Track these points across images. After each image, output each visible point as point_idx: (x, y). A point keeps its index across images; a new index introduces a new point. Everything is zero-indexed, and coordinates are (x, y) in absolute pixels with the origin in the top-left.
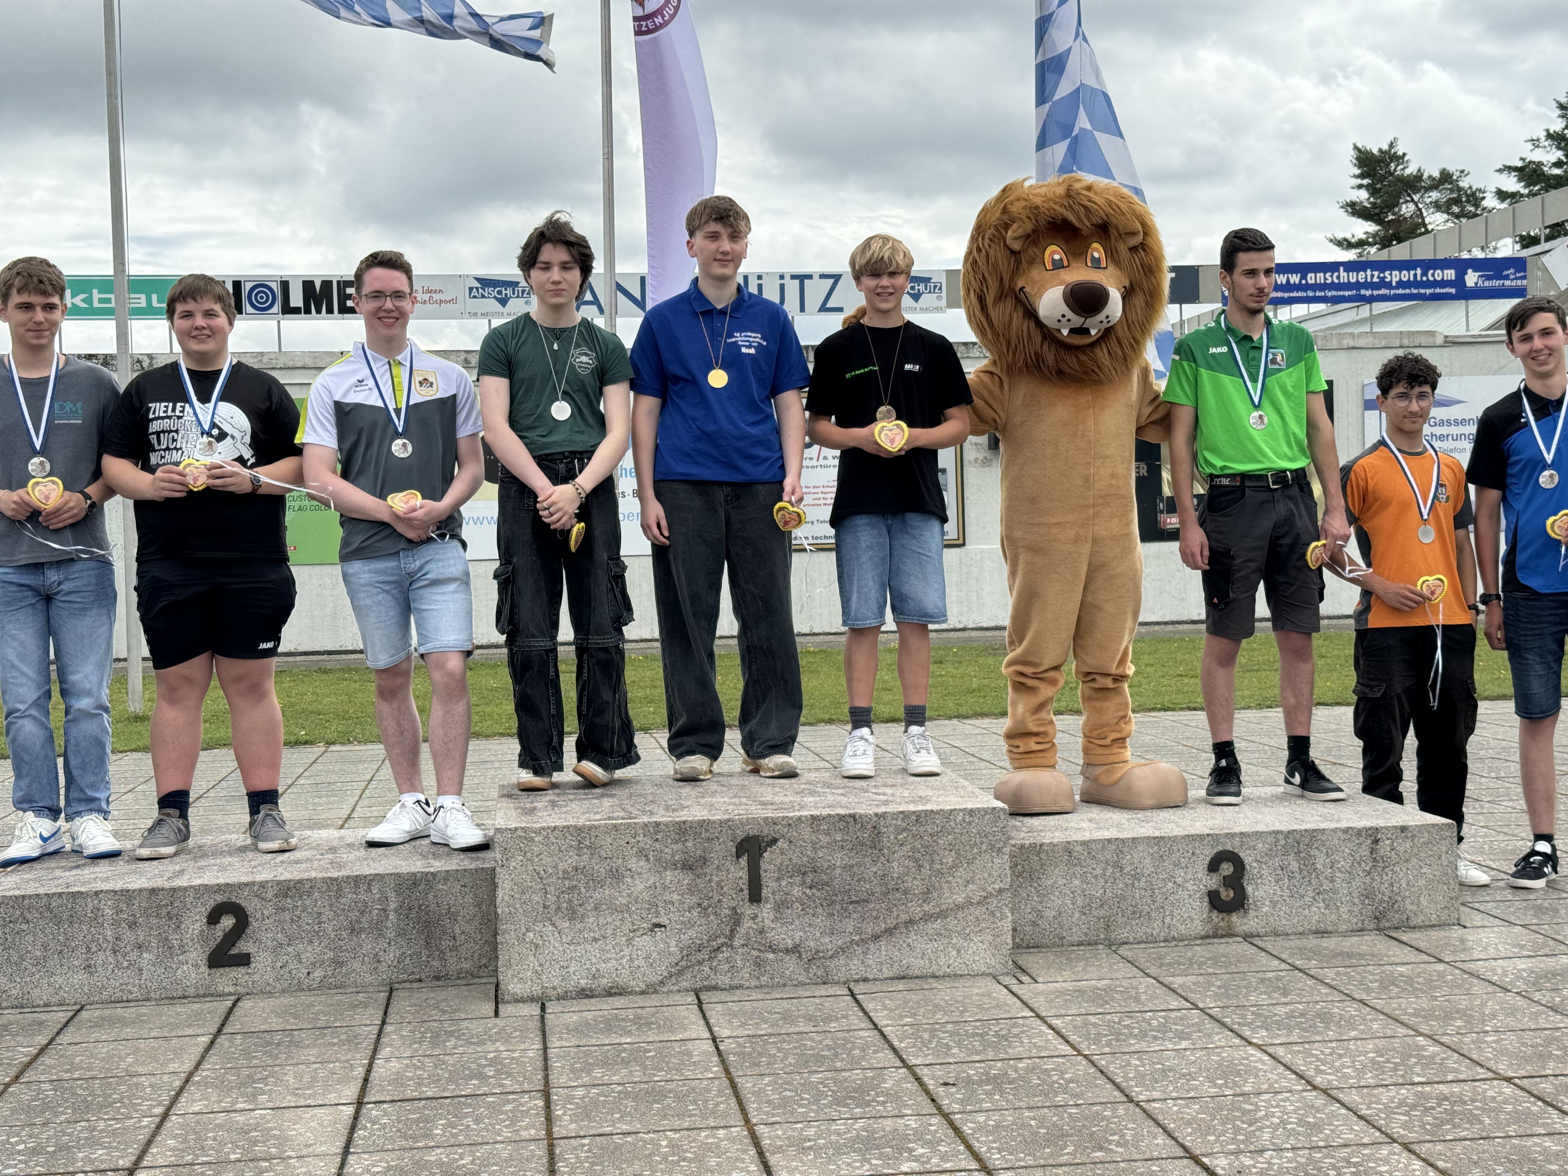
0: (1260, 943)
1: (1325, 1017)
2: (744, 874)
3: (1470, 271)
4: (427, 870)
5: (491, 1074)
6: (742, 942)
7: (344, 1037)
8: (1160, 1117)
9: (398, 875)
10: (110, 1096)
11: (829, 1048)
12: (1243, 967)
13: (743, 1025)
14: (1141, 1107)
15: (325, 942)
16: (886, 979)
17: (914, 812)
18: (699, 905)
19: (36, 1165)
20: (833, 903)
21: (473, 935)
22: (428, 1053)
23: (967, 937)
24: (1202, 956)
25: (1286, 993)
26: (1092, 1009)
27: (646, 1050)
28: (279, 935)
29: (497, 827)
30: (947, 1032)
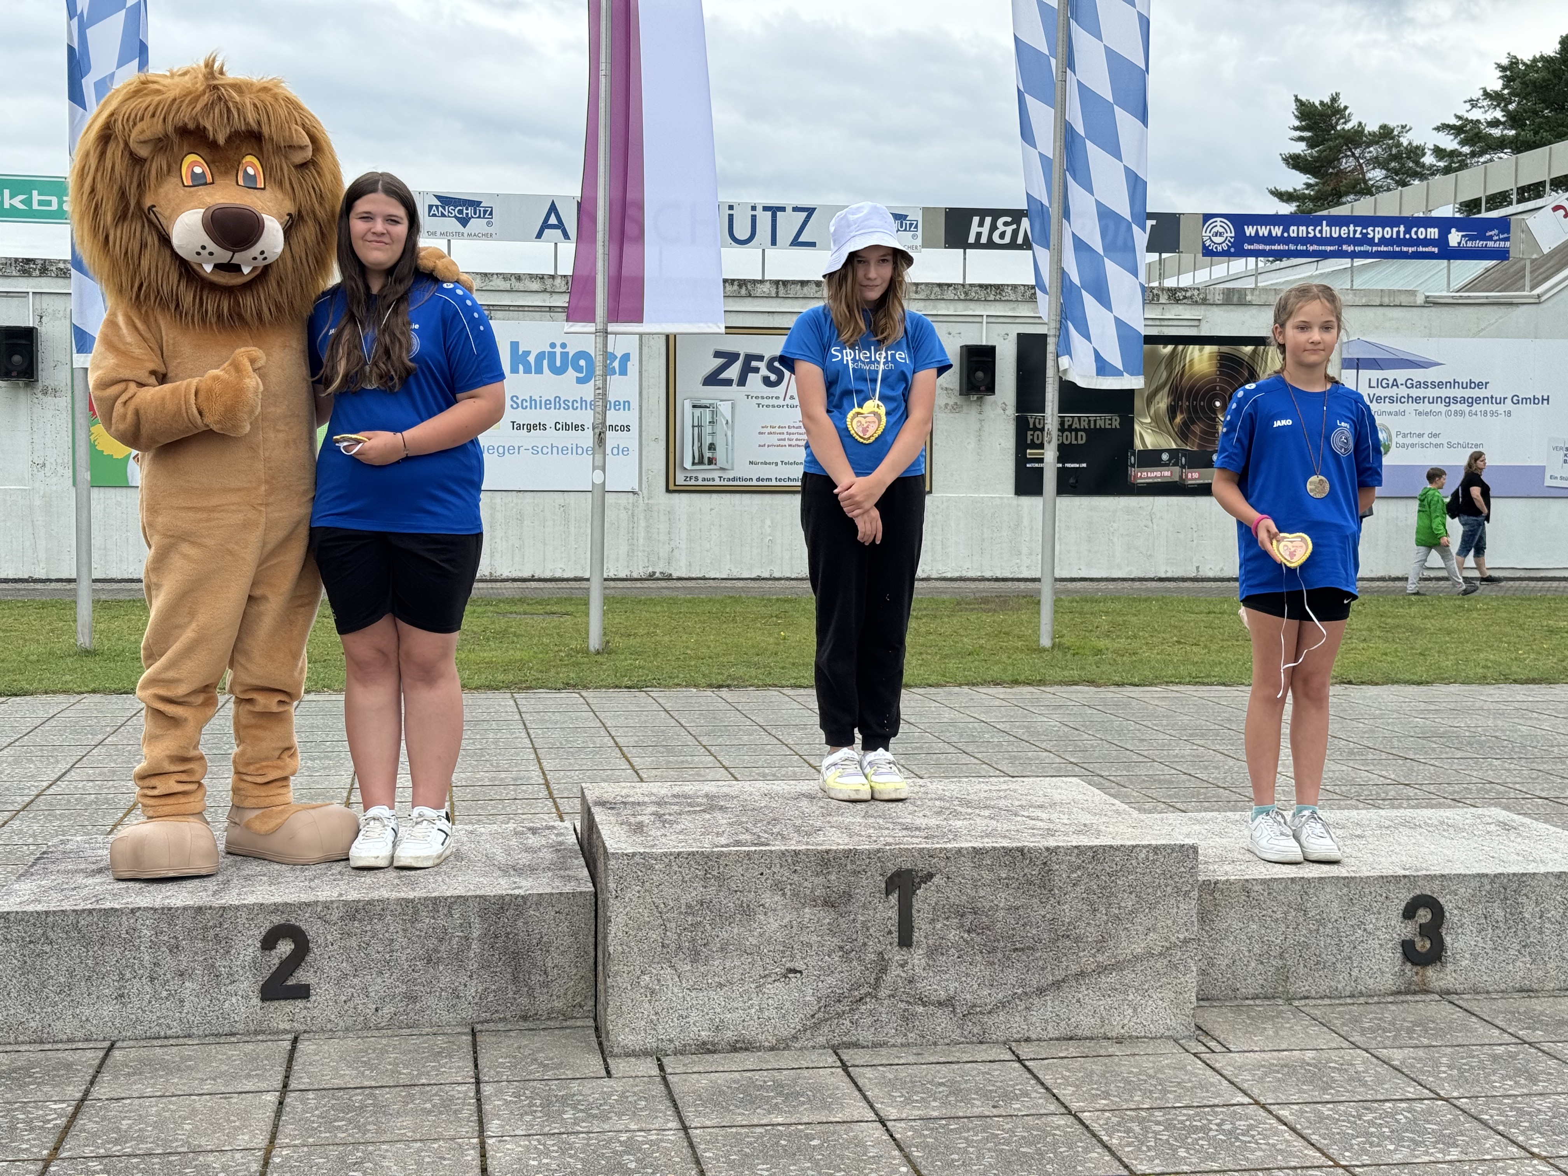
0: (1460, 1003)
2: (894, 914)
3: (1453, 230)
4: (517, 892)
6: (888, 992)
9: (483, 898)
11: (1027, 1142)
13: (908, 1101)
16: (1051, 1039)
17: (1091, 848)
18: (841, 948)
20: (994, 950)
21: (567, 969)
23: (1145, 993)
24: (1404, 1020)
25: (1533, 1079)
26: (1316, 1095)
27: (807, 1135)
28: (344, 964)
29: (611, 850)
30: (1158, 1123)
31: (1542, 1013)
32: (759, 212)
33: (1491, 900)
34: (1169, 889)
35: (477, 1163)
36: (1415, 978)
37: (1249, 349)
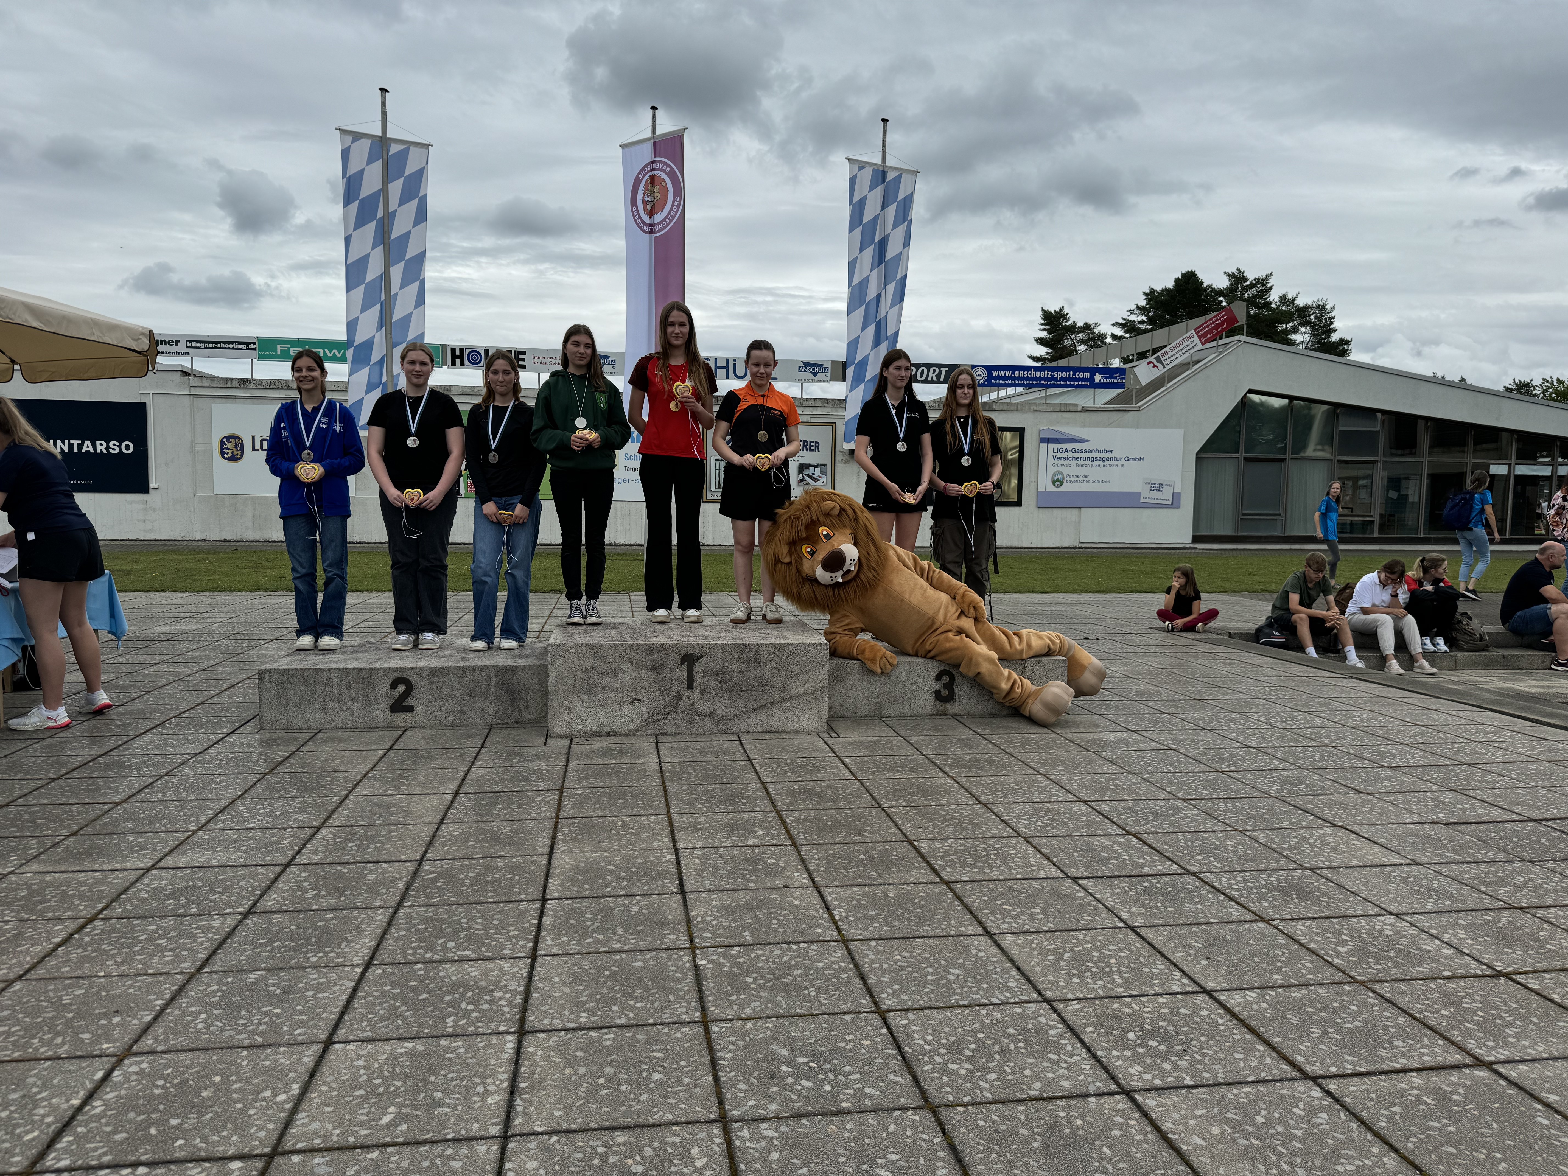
0: (960, 719)
1: (990, 762)
2: (684, 674)
3: (1097, 374)
4: (514, 664)
5: (534, 779)
6: (682, 710)
7: (458, 754)
8: (895, 817)
9: (497, 667)
10: (320, 783)
11: (721, 770)
12: (950, 733)
13: (678, 755)
14: (885, 811)
15: (455, 701)
16: (758, 732)
18: (659, 689)
20: (732, 691)
22: (502, 765)
23: (803, 711)
25: (971, 748)
26: (866, 753)
27: (621, 768)
28: (429, 696)
29: (550, 643)
30: (787, 764)
31: (994, 723)
34: (815, 664)
35: (462, 777)
36: (941, 708)
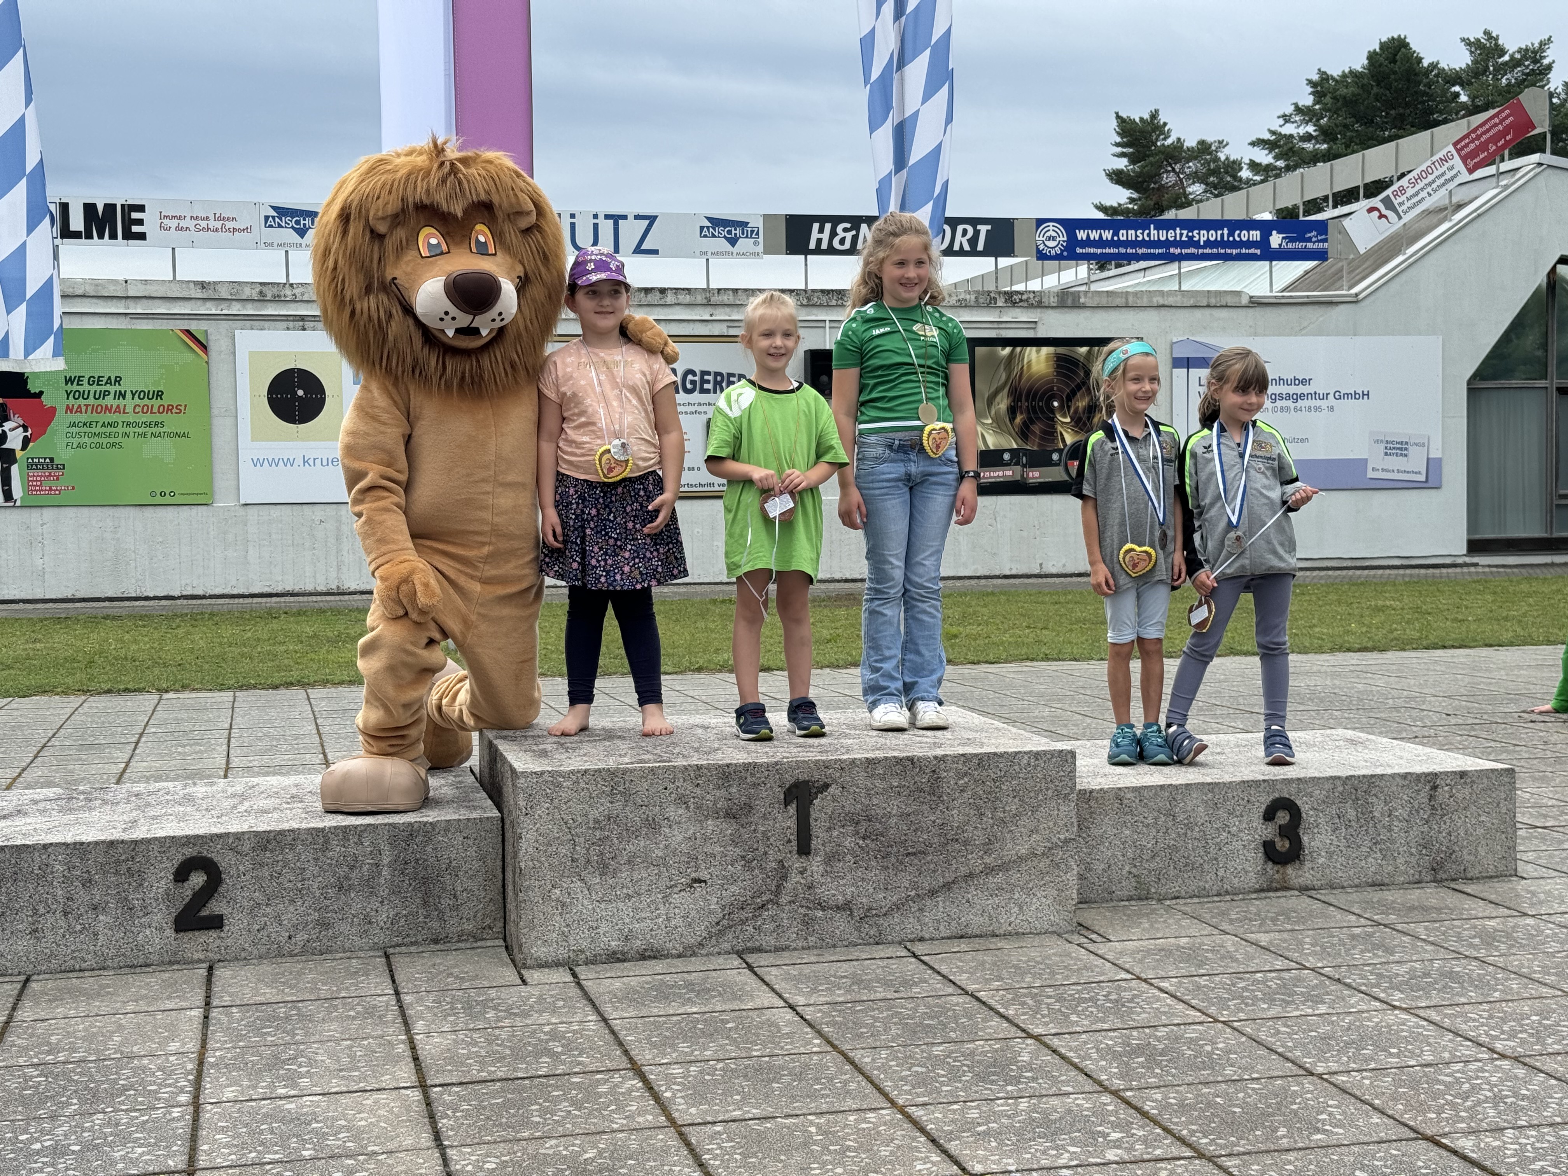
0: (1318, 896)
1: (1451, 975)
2: (792, 823)
3: (1274, 232)
4: (425, 819)
5: (560, 1049)
7: (359, 1008)
8: (1358, 1093)
9: (393, 825)
10: (115, 1082)
12: (1320, 923)
13: (814, 990)
14: (1326, 1080)
15: (309, 901)
16: (943, 938)
17: (976, 755)
19: (67, 1169)
20: (887, 855)
21: (476, 892)
22: (471, 1026)
23: (1030, 892)
24: (1268, 911)
25: (1390, 951)
26: (1193, 970)
27: (722, 1021)
28: (257, 894)
29: (519, 770)
30: (1050, 997)
31: (1393, 902)
32: (601, 220)
33: (1344, 801)
34: (1050, 793)
35: (408, 1053)
36: (1276, 876)
37: (1084, 350)
